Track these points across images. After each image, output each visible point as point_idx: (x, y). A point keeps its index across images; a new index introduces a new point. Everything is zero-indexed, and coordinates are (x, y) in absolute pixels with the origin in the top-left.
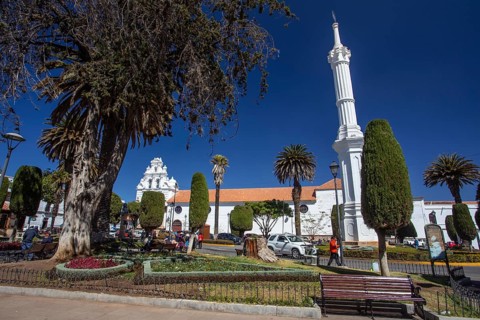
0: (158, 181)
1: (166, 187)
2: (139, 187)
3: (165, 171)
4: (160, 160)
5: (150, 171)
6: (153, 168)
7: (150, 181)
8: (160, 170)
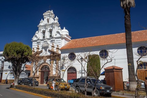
0: (51, 31)
1: (58, 35)
2: (34, 39)
3: (56, 21)
4: (52, 12)
5: (43, 23)
6: (45, 20)
7: (44, 32)
8: (52, 21)
